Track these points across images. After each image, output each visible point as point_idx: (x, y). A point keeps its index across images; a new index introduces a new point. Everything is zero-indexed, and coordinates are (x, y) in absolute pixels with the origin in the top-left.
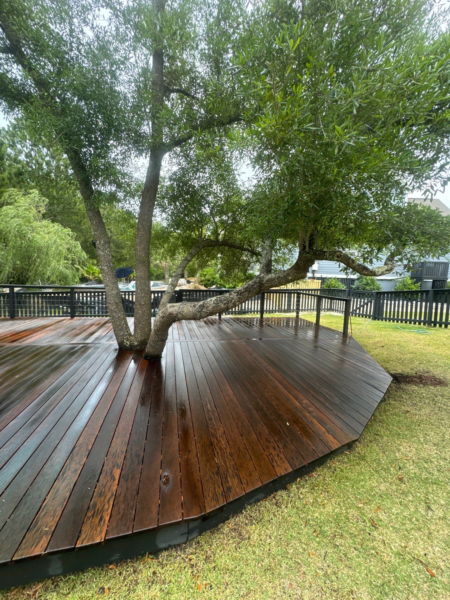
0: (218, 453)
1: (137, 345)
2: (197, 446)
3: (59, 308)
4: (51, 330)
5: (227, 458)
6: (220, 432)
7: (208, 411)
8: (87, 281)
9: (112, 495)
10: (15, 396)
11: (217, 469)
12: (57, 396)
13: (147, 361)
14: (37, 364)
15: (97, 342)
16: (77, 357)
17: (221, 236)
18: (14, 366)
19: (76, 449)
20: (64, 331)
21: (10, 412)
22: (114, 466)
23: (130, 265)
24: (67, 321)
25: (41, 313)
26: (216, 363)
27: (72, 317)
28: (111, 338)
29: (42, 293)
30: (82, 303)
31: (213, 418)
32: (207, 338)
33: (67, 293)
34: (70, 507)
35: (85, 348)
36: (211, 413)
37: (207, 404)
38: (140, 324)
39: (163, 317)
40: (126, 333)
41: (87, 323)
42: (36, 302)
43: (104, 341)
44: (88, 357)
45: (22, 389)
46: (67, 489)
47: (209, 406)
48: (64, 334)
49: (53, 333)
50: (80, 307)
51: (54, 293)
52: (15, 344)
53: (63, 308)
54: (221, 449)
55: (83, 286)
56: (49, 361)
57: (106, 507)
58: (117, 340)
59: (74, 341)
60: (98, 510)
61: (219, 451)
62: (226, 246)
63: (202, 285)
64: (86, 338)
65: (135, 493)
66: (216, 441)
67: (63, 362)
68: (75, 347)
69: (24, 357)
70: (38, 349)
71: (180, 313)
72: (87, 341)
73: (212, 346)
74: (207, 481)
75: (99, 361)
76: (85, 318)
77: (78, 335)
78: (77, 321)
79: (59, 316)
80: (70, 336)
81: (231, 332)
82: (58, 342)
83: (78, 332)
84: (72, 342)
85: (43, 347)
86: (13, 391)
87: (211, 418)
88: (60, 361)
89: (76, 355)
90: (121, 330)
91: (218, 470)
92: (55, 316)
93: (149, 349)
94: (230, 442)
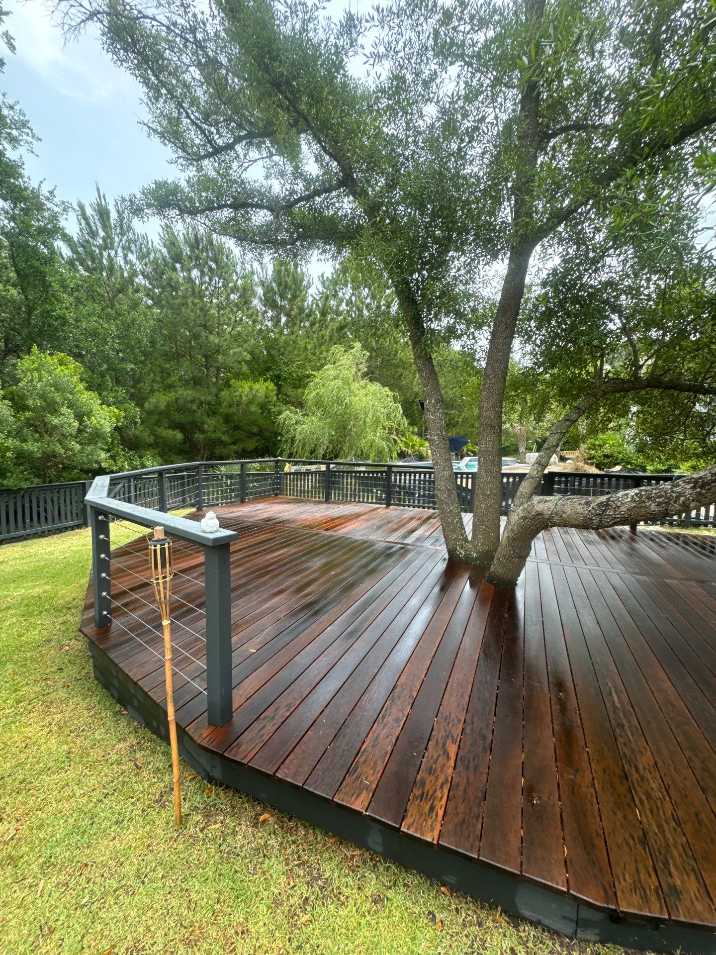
0: (642, 802)
1: (477, 558)
2: (593, 766)
3: (373, 492)
4: (364, 520)
5: (667, 822)
6: (645, 760)
7: (615, 708)
8: (405, 457)
9: (447, 780)
10: (332, 595)
11: (641, 833)
12: (374, 609)
13: (493, 587)
14: (352, 561)
15: (418, 544)
16: (394, 562)
17: (644, 370)
18: (329, 559)
19: (397, 690)
20: (378, 524)
21: (327, 615)
22: (447, 737)
23: (462, 433)
24: (382, 511)
25: (354, 498)
26: (629, 618)
27: (388, 505)
28: (437, 540)
29: (356, 472)
30: (400, 486)
31: (626, 724)
32: (605, 566)
33: (382, 472)
34: (392, 768)
35: (404, 550)
36: (621, 715)
37: (611, 694)
38: (482, 526)
39: (524, 518)
40: (461, 537)
41: (405, 516)
42: (349, 482)
43: (427, 544)
44: (408, 564)
45: (337, 590)
46: (388, 740)
47: (616, 698)
48: (379, 528)
49: (367, 524)
50: (397, 492)
51: (369, 472)
52: (330, 533)
53: (377, 493)
54: (649, 796)
55: (401, 463)
56: (364, 561)
57: (438, 794)
58: (447, 545)
59: (391, 539)
60: (428, 792)
61: (644, 797)
62: (655, 387)
63: (592, 464)
64: (406, 536)
65: (480, 795)
66: (636, 776)
67: (378, 565)
68: (391, 548)
69: (338, 551)
70: (353, 543)
71: (557, 514)
72: (406, 541)
73: (617, 581)
74: (619, 846)
75: (422, 573)
76: (402, 507)
77: (394, 530)
78: (394, 512)
79: (372, 503)
80: (385, 530)
81: (664, 562)
82: (373, 537)
83: (395, 527)
84: (388, 540)
85: (357, 541)
86: (329, 590)
87: (623, 726)
88: (376, 562)
89: (394, 559)
90: (454, 531)
91: (644, 835)
92: (367, 502)
93: (495, 567)
94: (672, 791)
